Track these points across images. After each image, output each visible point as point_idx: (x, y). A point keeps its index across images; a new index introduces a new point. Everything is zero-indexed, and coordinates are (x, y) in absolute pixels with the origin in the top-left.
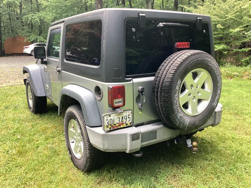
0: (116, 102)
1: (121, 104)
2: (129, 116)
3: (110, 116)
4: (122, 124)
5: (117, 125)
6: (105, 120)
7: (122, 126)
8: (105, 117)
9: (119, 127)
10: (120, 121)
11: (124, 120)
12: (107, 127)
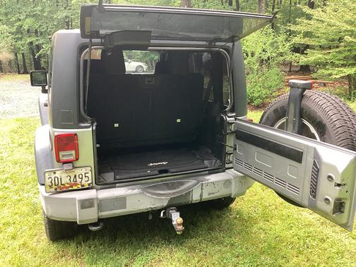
0: (63, 155)
1: (72, 158)
2: (87, 175)
3: (55, 173)
4: (76, 185)
5: (67, 185)
6: (47, 179)
7: (75, 188)
8: (47, 175)
9: (70, 188)
10: (72, 180)
11: (79, 180)
12: (51, 187)
